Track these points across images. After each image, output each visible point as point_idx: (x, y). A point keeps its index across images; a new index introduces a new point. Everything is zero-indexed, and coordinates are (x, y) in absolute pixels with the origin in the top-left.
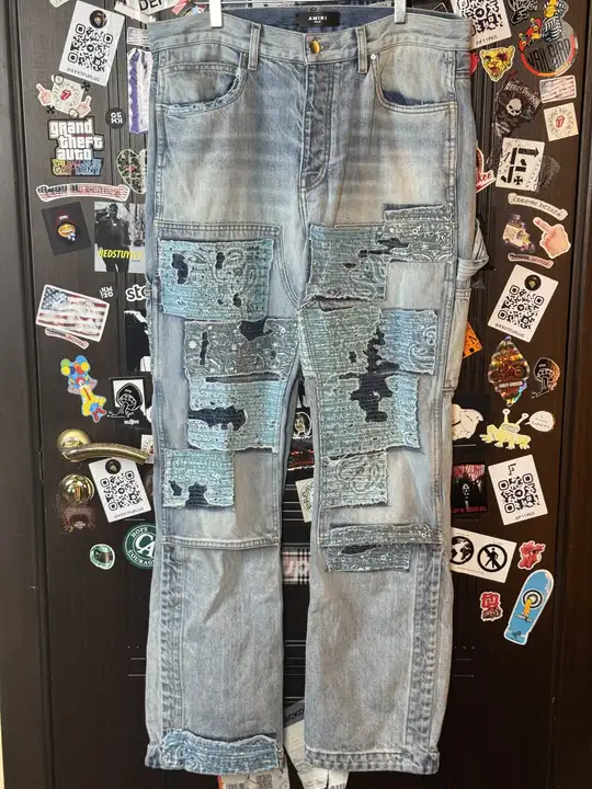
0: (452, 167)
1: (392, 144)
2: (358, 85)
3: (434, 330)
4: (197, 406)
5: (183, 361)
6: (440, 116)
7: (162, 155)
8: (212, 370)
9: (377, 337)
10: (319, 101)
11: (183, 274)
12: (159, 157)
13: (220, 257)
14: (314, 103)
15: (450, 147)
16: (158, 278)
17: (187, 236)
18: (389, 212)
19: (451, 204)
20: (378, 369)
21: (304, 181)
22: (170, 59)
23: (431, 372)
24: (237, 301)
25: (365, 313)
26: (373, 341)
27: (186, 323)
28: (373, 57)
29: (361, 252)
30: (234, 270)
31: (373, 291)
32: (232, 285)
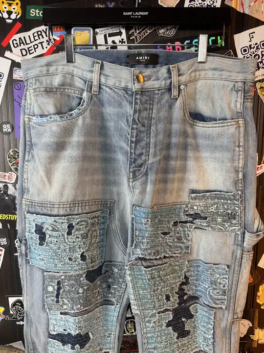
0: (240, 165)
1: (197, 148)
2: (171, 107)
3: (226, 278)
4: (54, 331)
5: (43, 300)
6: (232, 129)
7: (29, 152)
8: (65, 307)
9: (184, 281)
10: (142, 118)
11: (42, 239)
12: (27, 154)
13: (71, 227)
14: (138, 120)
15: (239, 151)
16: (26, 240)
17: (45, 211)
18: (193, 195)
19: (240, 192)
20: (185, 302)
21: (131, 174)
22: (36, 84)
23: (224, 307)
24: (83, 257)
25: (177, 265)
26: (183, 284)
27: (45, 273)
28: (182, 87)
29: (174, 223)
30: (82, 235)
31: (182, 249)
32: (80, 246)
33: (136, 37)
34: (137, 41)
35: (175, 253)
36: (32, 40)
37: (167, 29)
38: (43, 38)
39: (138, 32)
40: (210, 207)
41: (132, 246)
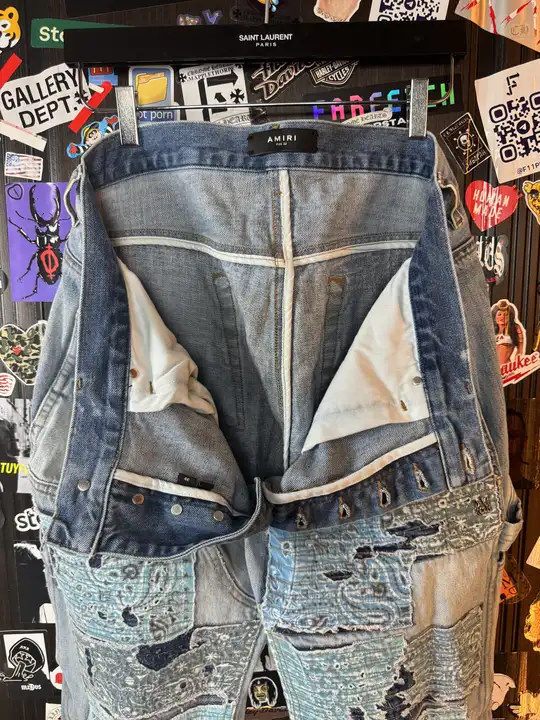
9: (401, 681)
24: (129, 618)
26: (396, 689)
29: (359, 550)
30: (123, 569)
31: (389, 614)
32: (120, 592)
33: (267, 85)
34: (268, 94)
35: (369, 624)
36: (45, 92)
37: (333, 68)
38: (68, 88)
39: (270, 74)
40: (437, 500)
41: (262, 601)
